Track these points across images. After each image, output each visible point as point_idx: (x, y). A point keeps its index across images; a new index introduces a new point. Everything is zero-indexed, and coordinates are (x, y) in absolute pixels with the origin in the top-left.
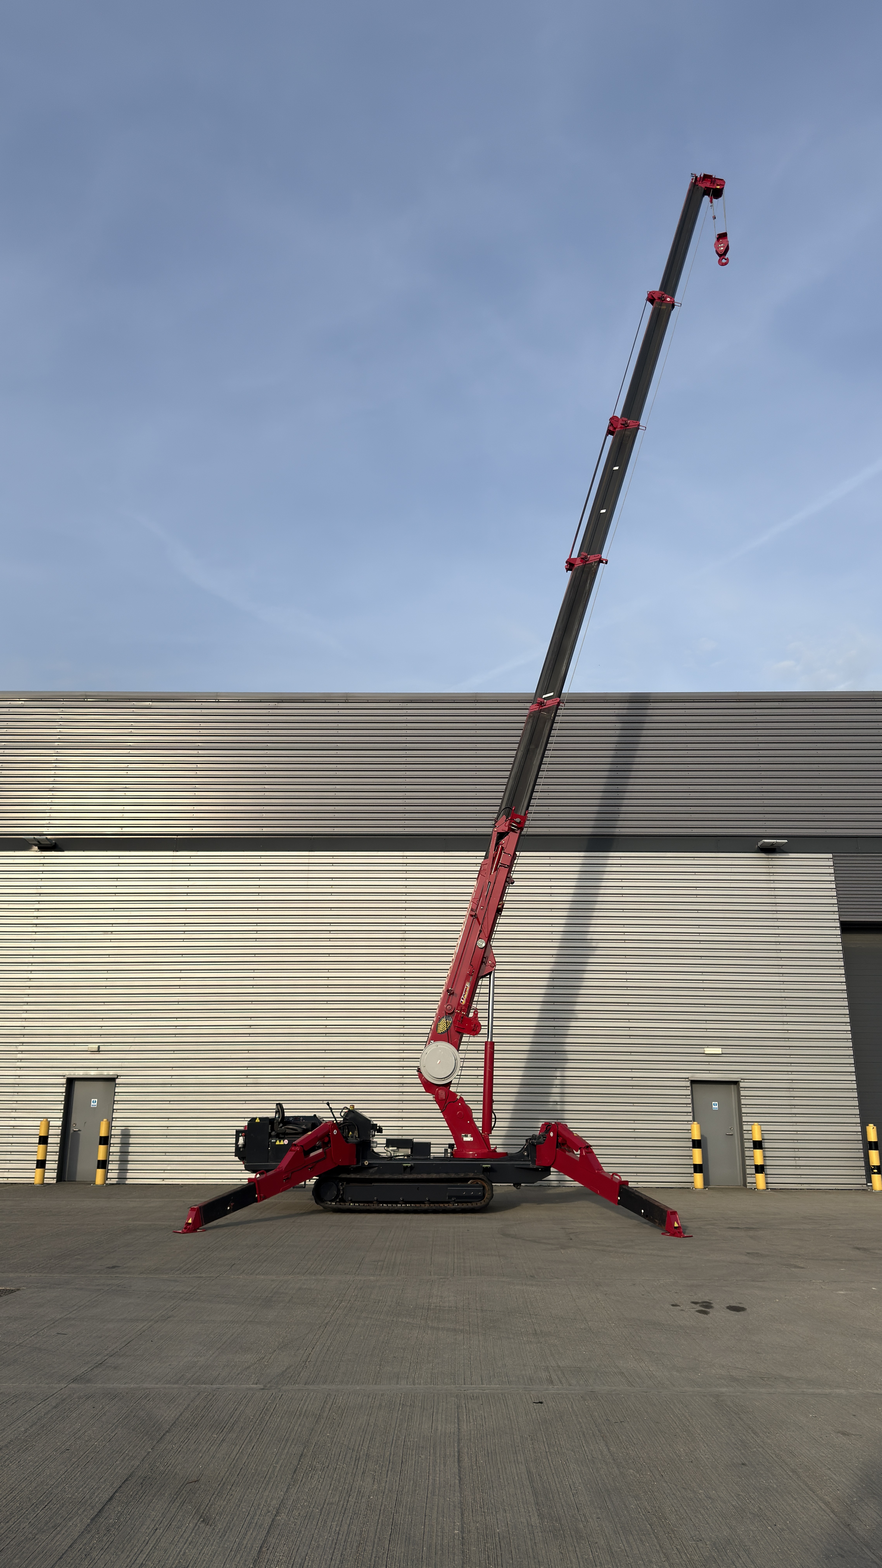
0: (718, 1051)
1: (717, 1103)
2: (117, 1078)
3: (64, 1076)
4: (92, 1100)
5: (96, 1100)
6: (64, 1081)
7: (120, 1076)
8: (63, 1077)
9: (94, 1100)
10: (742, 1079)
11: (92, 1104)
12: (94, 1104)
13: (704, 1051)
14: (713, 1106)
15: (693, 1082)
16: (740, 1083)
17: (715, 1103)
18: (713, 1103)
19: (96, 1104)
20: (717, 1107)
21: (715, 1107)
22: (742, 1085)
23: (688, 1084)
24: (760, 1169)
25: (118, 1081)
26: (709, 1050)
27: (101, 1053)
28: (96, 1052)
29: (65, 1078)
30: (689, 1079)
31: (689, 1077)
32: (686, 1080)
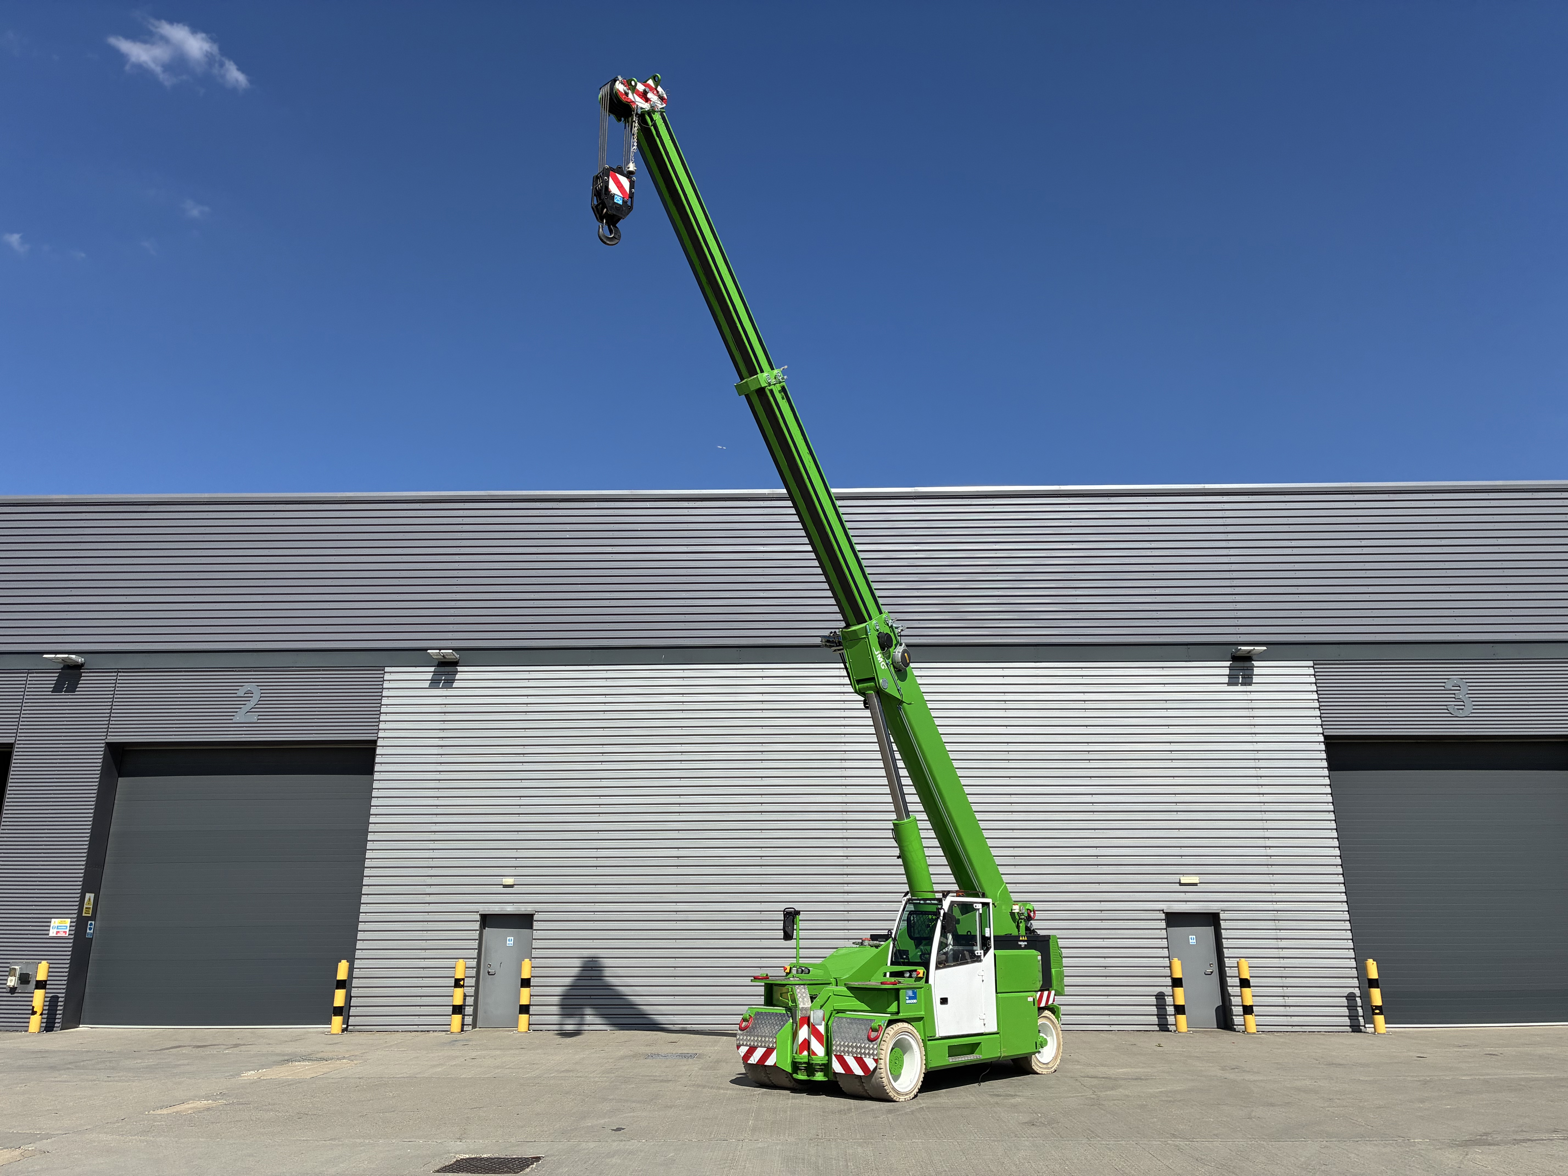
0: (1195, 879)
1: (1194, 937)
2: (535, 914)
3: (478, 912)
4: (508, 938)
5: (512, 938)
6: (478, 917)
7: (538, 912)
8: (476, 914)
9: (510, 938)
10: (1222, 911)
11: (508, 942)
12: (510, 942)
13: (1180, 880)
14: (1191, 941)
15: (1168, 914)
16: (1221, 915)
17: (1192, 937)
18: (1190, 937)
19: (512, 942)
20: (1195, 941)
21: (1193, 941)
22: (1222, 917)
23: (1163, 916)
24: (1248, 1010)
25: (536, 917)
26: (1185, 879)
27: (516, 886)
28: (511, 886)
29: (478, 914)
30: (1163, 911)
31: (1163, 909)
32: (1160, 912)
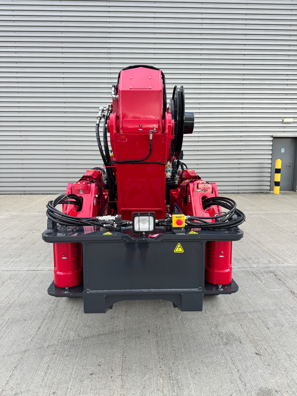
0: (291, 120)
1: (284, 149)
13: (283, 120)
14: (282, 151)
15: (275, 138)
17: (283, 149)
20: (284, 151)
21: (283, 151)
23: (272, 139)
26: (285, 120)
30: (272, 136)
31: (272, 135)
32: (270, 137)
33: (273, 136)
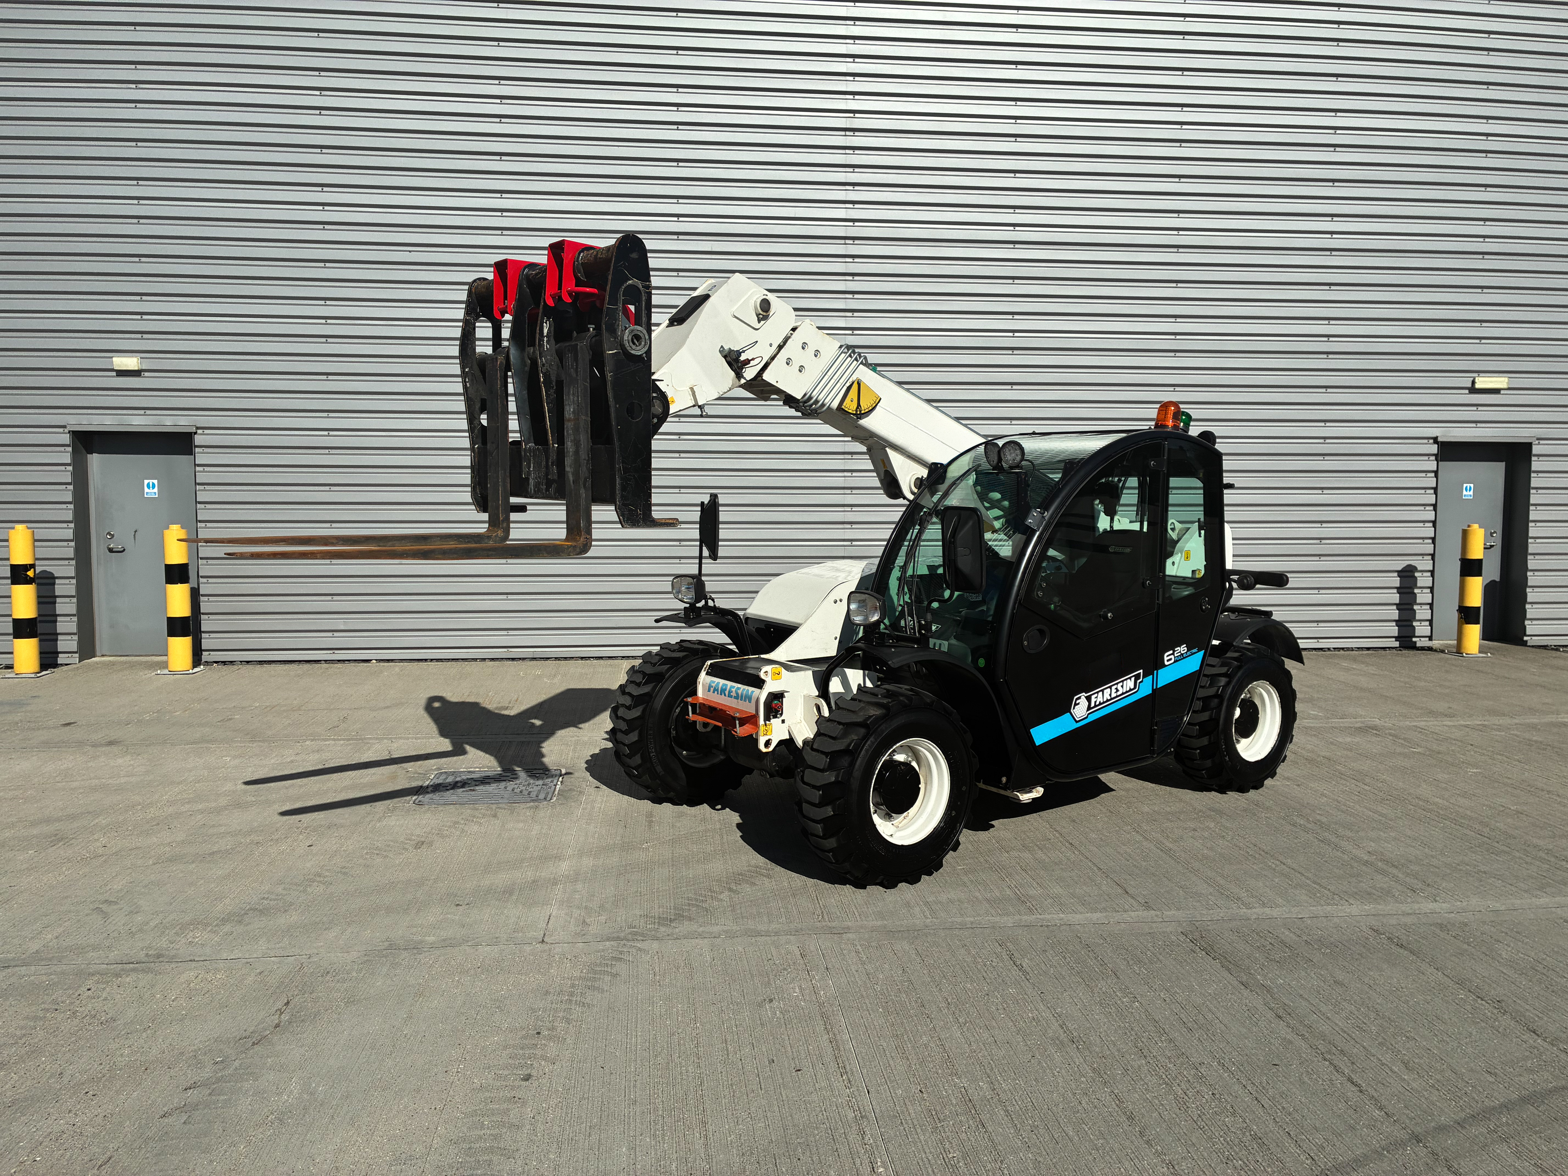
0: (1501, 382)
1: (1472, 485)
2: (195, 433)
3: (64, 427)
4: (146, 482)
5: (156, 482)
6: (66, 439)
7: (203, 428)
8: (61, 430)
9: (151, 481)
10: (1538, 439)
11: (146, 490)
12: (151, 490)
13: (1473, 382)
14: (1465, 493)
15: (1445, 445)
16: (1534, 446)
17: (1468, 485)
18: (1465, 485)
19: (156, 490)
20: (1471, 493)
21: (1468, 493)
22: (1536, 450)
23: (1434, 449)
25: (198, 440)
26: (1482, 382)
27: (146, 374)
28: (136, 373)
29: (66, 430)
30: (1435, 440)
31: (1434, 436)
32: (1426, 441)
33: (1440, 439)
